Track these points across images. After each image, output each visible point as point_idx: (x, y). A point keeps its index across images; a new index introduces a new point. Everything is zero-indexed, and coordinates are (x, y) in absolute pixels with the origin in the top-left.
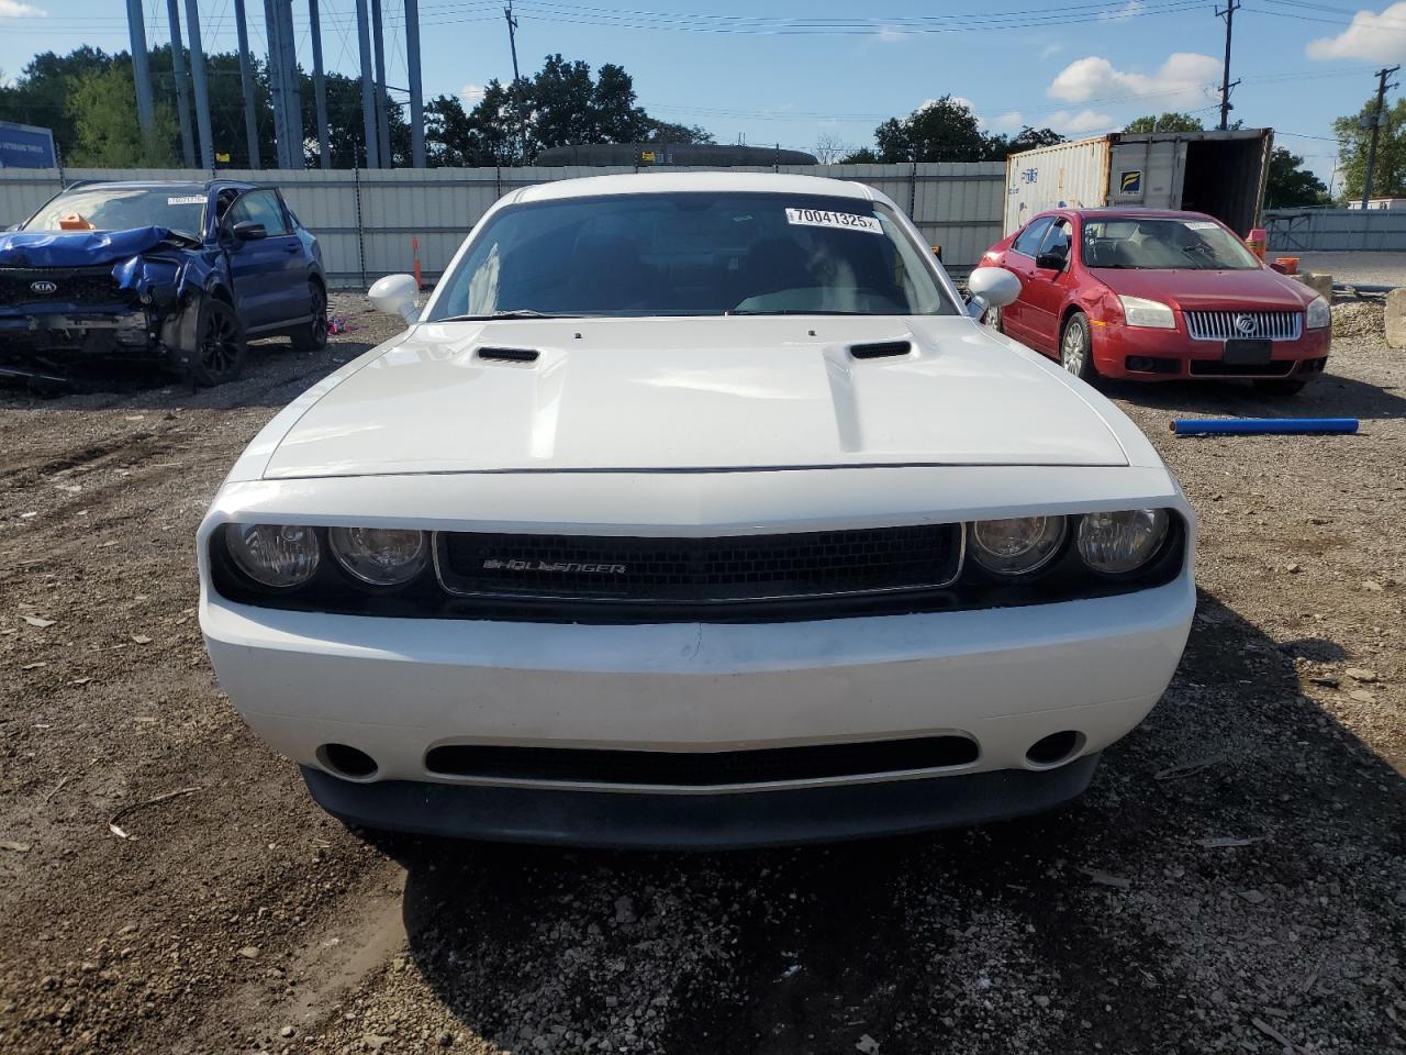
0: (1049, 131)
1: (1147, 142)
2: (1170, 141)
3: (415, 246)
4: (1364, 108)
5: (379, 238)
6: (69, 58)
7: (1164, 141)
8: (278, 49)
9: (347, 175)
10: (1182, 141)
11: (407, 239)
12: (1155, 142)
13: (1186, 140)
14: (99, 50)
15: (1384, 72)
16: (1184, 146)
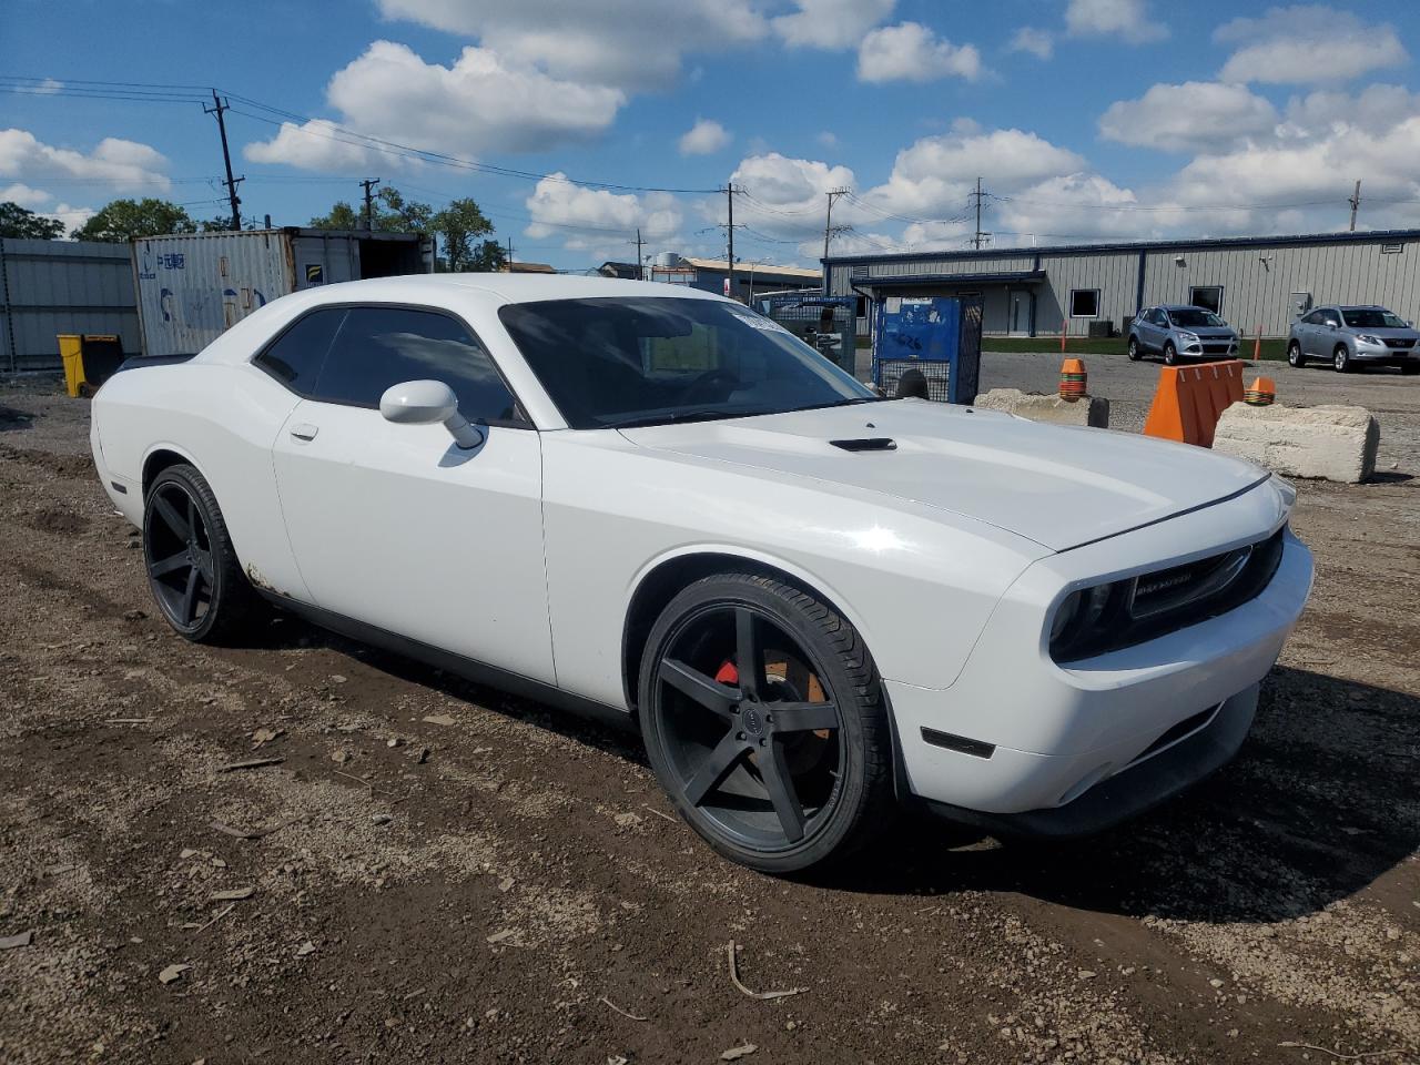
0: (13, 205)
1: (323, 237)
2: (344, 238)
4: (332, 211)
7: (339, 237)
10: (354, 239)
12: (331, 238)
13: (357, 239)
15: (367, 184)
16: (356, 243)
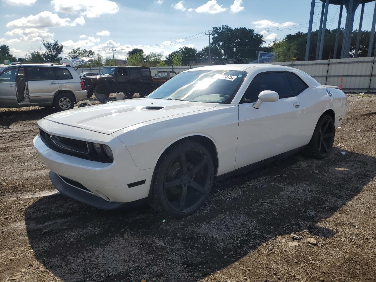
3: (342, 81)
5: (332, 78)
6: (295, 35)
8: (347, 26)
9: (326, 61)
11: (340, 78)
14: (302, 32)
